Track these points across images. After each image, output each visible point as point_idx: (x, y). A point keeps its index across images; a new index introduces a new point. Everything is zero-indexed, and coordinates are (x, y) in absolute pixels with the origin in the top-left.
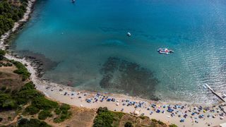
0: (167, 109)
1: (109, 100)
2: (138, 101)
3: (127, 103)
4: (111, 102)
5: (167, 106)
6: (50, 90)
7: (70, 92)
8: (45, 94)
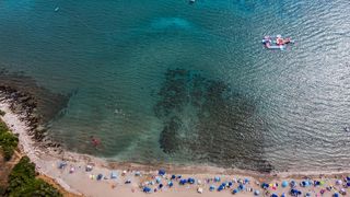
0: (288, 188)
1: (182, 183)
2: (235, 178)
3: (216, 186)
4: (188, 186)
5: (287, 182)
6: (66, 170)
7: (106, 172)
8: (60, 181)
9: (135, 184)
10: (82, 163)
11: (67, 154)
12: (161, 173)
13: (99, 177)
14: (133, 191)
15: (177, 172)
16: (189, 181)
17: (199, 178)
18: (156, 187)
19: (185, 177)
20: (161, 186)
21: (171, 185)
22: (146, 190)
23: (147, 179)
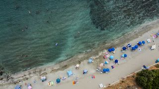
9: (92, 71)
10: (34, 77)
11: (17, 77)
12: (111, 50)
13: (58, 81)
14: (93, 77)
15: (124, 42)
16: (139, 44)
17: (148, 37)
18: (113, 64)
19: (133, 43)
20: (116, 61)
21: (125, 56)
22: (105, 71)
23: (100, 62)
